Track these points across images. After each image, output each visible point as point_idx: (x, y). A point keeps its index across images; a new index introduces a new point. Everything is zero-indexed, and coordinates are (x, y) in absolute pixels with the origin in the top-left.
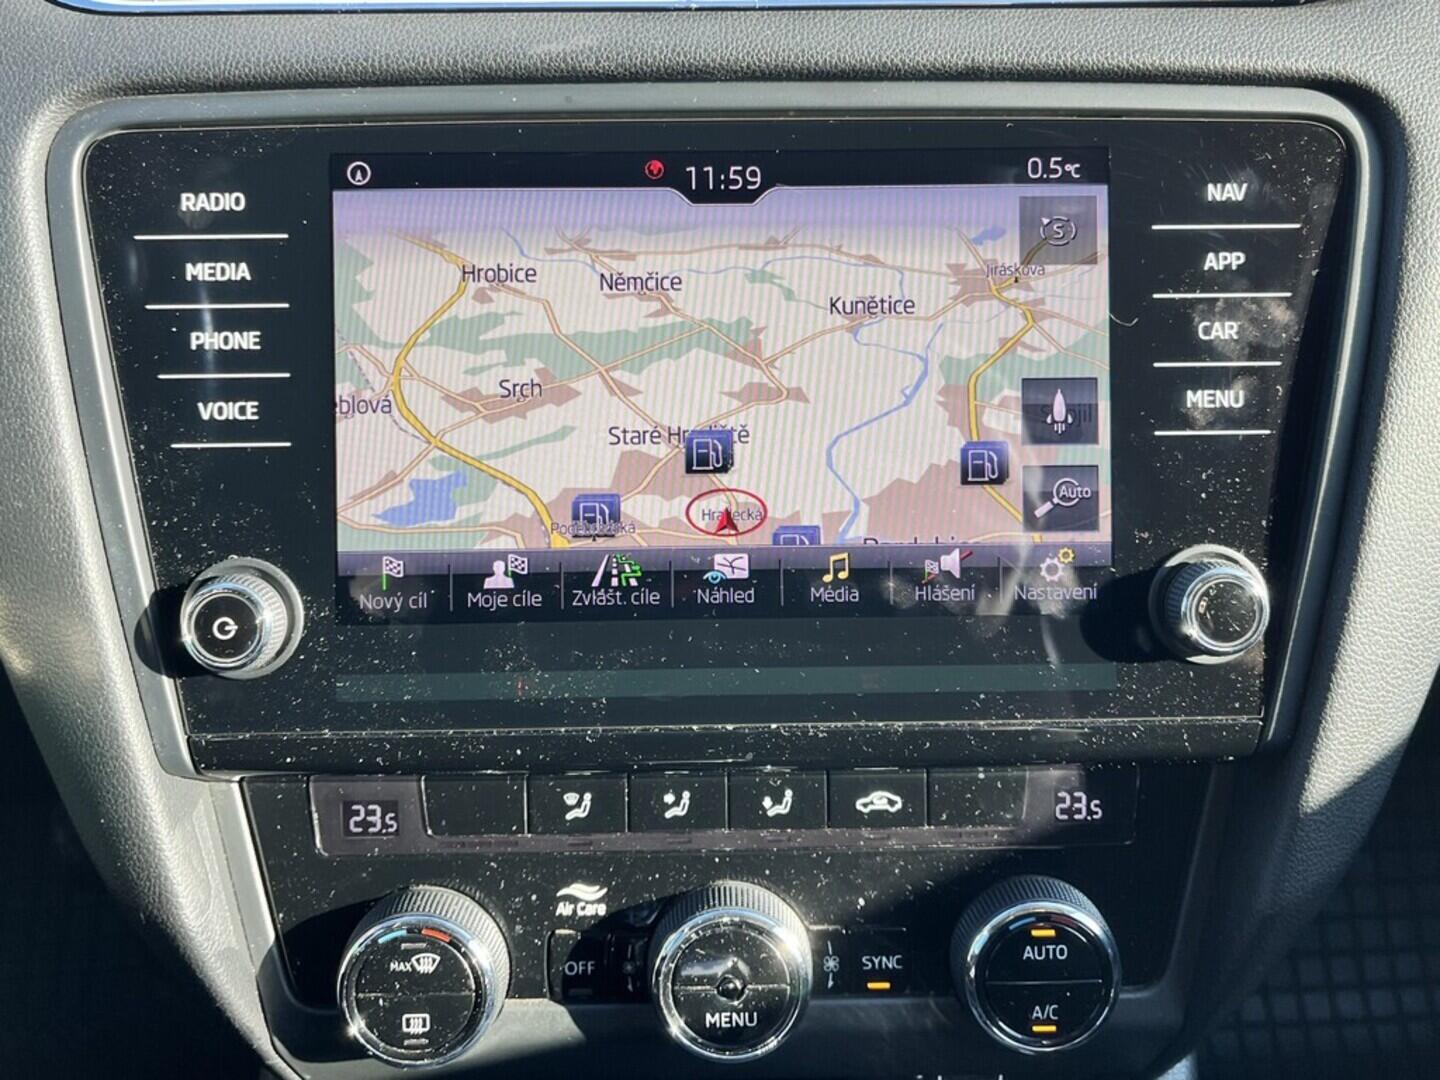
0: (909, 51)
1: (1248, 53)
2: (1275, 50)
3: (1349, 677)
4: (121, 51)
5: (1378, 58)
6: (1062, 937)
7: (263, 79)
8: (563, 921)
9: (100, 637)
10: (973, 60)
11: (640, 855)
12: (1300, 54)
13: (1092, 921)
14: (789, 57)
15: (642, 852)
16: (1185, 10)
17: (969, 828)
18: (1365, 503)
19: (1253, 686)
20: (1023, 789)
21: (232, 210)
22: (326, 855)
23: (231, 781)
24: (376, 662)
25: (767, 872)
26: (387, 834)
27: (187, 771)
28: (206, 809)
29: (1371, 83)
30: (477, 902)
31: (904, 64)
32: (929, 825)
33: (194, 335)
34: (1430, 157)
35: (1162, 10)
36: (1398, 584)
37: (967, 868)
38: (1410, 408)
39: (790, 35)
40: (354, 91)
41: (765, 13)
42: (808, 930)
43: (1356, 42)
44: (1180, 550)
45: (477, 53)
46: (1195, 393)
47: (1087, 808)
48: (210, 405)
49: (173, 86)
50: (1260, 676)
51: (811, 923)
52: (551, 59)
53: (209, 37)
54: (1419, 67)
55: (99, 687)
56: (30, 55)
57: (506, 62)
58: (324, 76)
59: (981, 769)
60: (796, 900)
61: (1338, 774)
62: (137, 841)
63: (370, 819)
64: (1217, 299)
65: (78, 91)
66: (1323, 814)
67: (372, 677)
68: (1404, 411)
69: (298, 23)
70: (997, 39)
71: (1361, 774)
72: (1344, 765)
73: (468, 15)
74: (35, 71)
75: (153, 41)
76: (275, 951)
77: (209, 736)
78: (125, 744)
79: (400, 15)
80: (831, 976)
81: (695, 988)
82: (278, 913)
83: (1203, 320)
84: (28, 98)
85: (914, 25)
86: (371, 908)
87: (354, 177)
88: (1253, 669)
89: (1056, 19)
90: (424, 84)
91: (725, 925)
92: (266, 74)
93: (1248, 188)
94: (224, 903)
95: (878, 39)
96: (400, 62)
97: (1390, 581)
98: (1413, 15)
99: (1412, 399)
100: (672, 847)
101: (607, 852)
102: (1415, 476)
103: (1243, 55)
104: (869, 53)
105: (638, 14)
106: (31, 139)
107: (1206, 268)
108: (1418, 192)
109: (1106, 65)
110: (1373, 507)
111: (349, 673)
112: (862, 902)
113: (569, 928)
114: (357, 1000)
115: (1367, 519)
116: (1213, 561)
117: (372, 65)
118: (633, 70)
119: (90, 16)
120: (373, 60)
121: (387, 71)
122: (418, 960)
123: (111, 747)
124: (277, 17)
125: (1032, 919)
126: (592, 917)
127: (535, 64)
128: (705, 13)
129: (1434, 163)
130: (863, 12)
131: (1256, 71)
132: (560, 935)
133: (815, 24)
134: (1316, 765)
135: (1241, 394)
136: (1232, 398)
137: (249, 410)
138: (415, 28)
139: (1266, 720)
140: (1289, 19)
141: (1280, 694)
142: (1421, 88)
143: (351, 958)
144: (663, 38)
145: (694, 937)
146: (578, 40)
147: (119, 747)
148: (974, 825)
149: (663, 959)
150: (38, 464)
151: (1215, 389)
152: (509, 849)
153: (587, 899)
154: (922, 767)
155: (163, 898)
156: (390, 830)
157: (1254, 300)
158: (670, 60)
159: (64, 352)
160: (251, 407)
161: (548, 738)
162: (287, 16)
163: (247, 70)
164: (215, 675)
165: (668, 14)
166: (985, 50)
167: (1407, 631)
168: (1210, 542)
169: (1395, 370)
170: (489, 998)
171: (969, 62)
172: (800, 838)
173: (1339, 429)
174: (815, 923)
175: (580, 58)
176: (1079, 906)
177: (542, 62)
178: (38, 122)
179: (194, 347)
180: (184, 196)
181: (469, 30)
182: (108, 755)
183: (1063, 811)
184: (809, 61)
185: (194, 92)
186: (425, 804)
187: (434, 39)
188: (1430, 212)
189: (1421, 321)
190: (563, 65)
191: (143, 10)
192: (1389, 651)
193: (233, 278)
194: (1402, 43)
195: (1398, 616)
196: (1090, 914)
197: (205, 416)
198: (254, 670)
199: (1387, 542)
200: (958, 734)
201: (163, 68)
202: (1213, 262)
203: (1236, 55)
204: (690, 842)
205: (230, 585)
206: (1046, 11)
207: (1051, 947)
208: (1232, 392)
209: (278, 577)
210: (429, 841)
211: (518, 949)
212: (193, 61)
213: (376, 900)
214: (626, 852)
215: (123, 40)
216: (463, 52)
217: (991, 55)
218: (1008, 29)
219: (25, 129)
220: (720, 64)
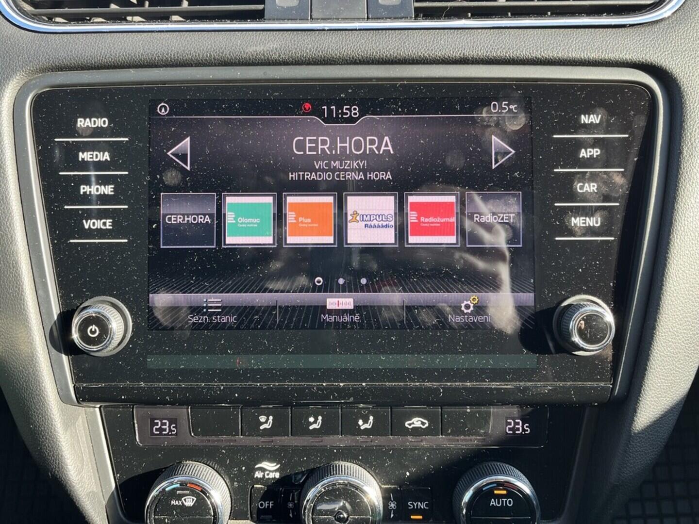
0: (432, 50)
1: (601, 51)
2: (615, 49)
3: (656, 364)
4: (51, 51)
5: (666, 53)
6: (510, 495)
7: (118, 64)
8: (258, 481)
9: (32, 335)
10: (464, 54)
11: (296, 448)
12: (627, 51)
13: (526, 487)
14: (373, 53)
15: (298, 446)
16: (569, 30)
17: (462, 437)
18: (663, 275)
19: (607, 367)
20: (490, 417)
21: (101, 126)
22: (141, 445)
23: (95, 407)
24: (167, 349)
25: (360, 458)
26: (172, 435)
27: (73, 402)
28: (83, 421)
29: (663, 65)
30: (215, 470)
31: (429, 56)
32: (442, 435)
33: (82, 187)
34: (694, 102)
35: (558, 30)
36: (681, 317)
37: (461, 458)
38: (686, 227)
39: (373, 42)
40: (161, 69)
41: (362, 32)
42: (380, 487)
43: (655, 45)
44: (569, 298)
45: (221, 51)
46: (575, 219)
47: (522, 428)
48: (89, 221)
49: (75, 67)
50: (610, 362)
51: (382, 484)
52: (257, 54)
53: (93, 44)
54: (687, 57)
55: (32, 358)
56: (7, 52)
57: (235, 56)
58: (147, 62)
59: (468, 407)
60: (375, 472)
61: (651, 413)
62: (48, 437)
63: (164, 427)
64: (587, 172)
65: (30, 69)
66: (643, 434)
67: (165, 356)
68: (682, 228)
69: (135, 36)
70: (475, 44)
71: (663, 413)
72: (654, 408)
73: (217, 33)
74: (10, 60)
75: (66, 46)
76: (115, 493)
77: (85, 385)
78: (43, 388)
79: (184, 33)
80: (392, 511)
81: (323, 517)
82: (117, 474)
83: (579, 182)
84: (5, 73)
85: (434, 37)
86: (162, 472)
87: (161, 110)
88: (607, 358)
89: (505, 34)
90: (195, 66)
91: (340, 484)
92: (119, 60)
93: (602, 117)
94: (90, 468)
95: (417, 44)
96: (184, 55)
97: (677, 315)
98: (684, 32)
99: (686, 223)
100: (313, 444)
101: (280, 446)
102: (689, 262)
103: (598, 52)
104: (412, 51)
105: (300, 32)
106: (7, 93)
107: (581, 157)
108: (688, 119)
109: (530, 56)
110: (667, 277)
111: (154, 354)
112: (408, 474)
113: (261, 485)
114: (154, 519)
115: (665, 283)
116: (585, 303)
117: (170, 57)
118: (297, 59)
119: (37, 34)
120: (171, 55)
121: (177, 59)
122: (185, 500)
123: (36, 390)
124: (125, 34)
125: (495, 485)
126: (272, 479)
127: (249, 57)
128: (332, 32)
129: (696, 105)
130: (410, 31)
131: (605, 59)
132: (256, 488)
133: (386, 37)
134: (639, 408)
135: (599, 219)
136: (594, 221)
137: (108, 224)
138: (191, 39)
139: (614, 384)
140: (621, 34)
141: (621, 372)
142: (688, 68)
143: (152, 498)
144: (311, 44)
145: (323, 490)
146: (270, 45)
147: (40, 390)
148: (465, 435)
149: (308, 501)
150: (5, 250)
151: (586, 217)
152: (232, 444)
153: (270, 470)
154: (439, 406)
155: (60, 465)
156: (173, 433)
157: (605, 173)
158: (315, 54)
159: (19, 195)
160: (109, 222)
161: (250, 389)
162: (130, 34)
163: (110, 59)
164: (88, 354)
165: (314, 32)
166: (470, 49)
167: (686, 340)
168: (584, 294)
169: (678, 208)
170: (220, 520)
171: (462, 55)
172: (377, 441)
173: (649, 237)
174: (384, 484)
175: (271, 54)
176: (519, 479)
177: (252, 55)
178: (10, 84)
179: (82, 193)
180: (79, 120)
181: (217, 40)
182: (35, 393)
183: (510, 429)
184: (383, 55)
185: (85, 70)
186: (190, 421)
187: (201, 44)
188: (694, 129)
189: (691, 184)
190: (262, 57)
191: (62, 31)
192: (677, 350)
193: (101, 160)
194: (678, 46)
195: (681, 333)
196: (524, 482)
197: (87, 227)
198: (107, 352)
199: (675, 295)
200: (456, 389)
201: (70, 59)
202: (583, 154)
203: (595, 52)
204: (322, 441)
205: (96, 310)
206: (500, 31)
207: (504, 500)
208: (594, 218)
209: (120, 306)
210: (192, 439)
211: (236, 495)
212: (85, 55)
213: (165, 468)
214: (289, 446)
215: (52, 45)
216: (214, 50)
217: (472, 52)
218: (481, 39)
219: (4, 88)
220: (339, 57)
